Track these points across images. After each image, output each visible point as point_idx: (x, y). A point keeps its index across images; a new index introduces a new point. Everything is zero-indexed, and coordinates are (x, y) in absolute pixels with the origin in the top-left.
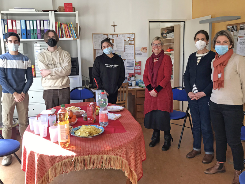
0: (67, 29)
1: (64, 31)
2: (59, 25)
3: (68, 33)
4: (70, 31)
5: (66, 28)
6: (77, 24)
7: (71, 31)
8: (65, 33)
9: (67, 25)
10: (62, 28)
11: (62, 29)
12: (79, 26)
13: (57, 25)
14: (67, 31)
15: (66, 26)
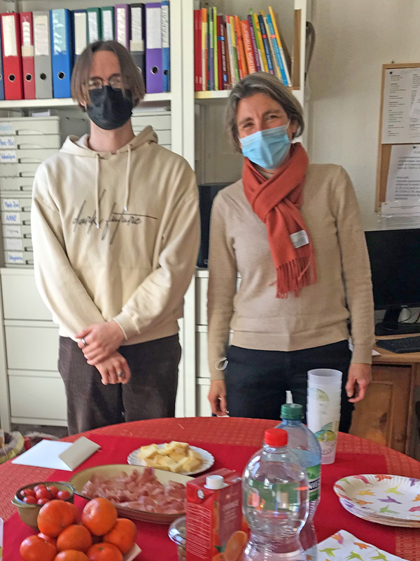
0: (247, 41)
1: (231, 56)
2: (213, 25)
3: (250, 61)
4: (261, 52)
5: (246, 36)
6: (298, 13)
7: (268, 54)
8: (239, 66)
9: (250, 24)
10: (226, 41)
11: (223, 44)
12: (308, 24)
13: (204, 25)
14: (249, 56)
15: (245, 26)
